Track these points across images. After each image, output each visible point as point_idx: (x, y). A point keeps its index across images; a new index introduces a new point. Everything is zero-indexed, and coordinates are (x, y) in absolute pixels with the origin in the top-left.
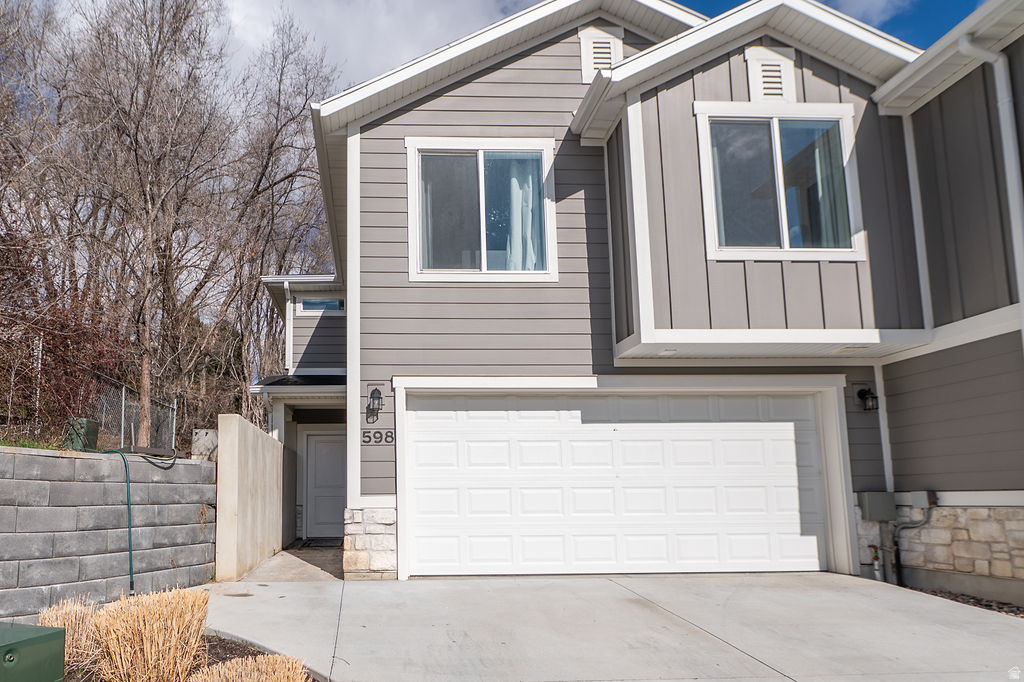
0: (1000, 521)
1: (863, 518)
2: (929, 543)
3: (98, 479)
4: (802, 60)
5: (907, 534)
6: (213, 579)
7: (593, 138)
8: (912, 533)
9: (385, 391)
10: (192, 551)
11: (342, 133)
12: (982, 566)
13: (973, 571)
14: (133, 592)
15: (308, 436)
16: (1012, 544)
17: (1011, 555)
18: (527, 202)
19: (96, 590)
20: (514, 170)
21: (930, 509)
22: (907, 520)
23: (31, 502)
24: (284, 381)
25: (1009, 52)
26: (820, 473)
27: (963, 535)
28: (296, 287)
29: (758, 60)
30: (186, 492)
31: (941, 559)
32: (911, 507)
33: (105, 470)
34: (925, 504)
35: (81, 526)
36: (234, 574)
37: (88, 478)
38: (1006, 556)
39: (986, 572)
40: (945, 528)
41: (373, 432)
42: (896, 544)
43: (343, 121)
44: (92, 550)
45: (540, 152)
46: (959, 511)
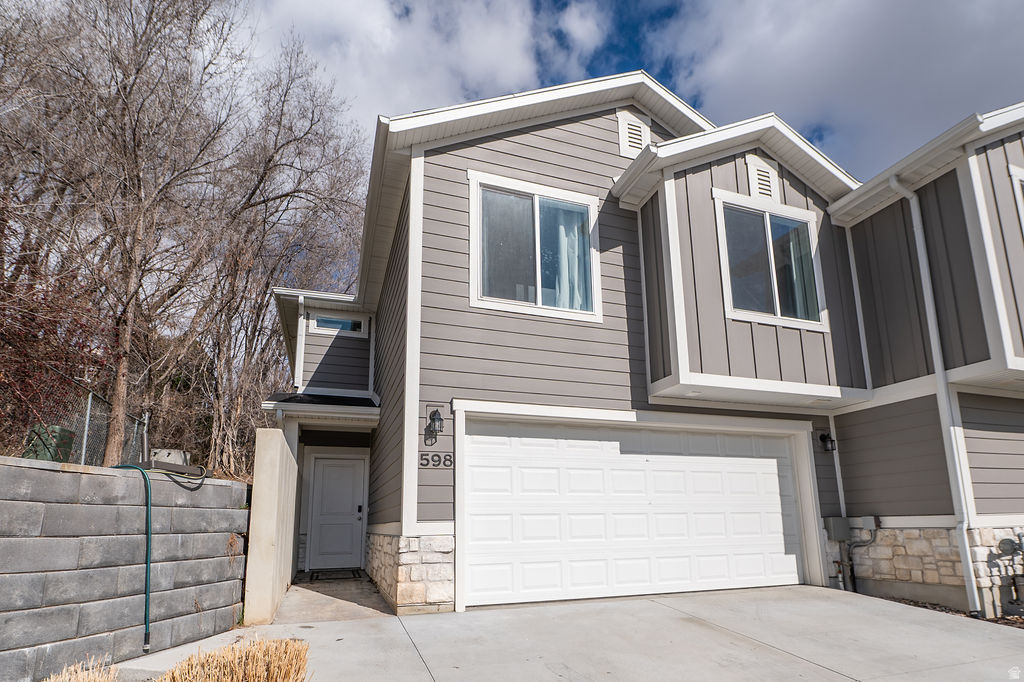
0: (928, 539)
1: (829, 538)
2: (876, 558)
3: (108, 502)
4: (783, 172)
5: (858, 552)
6: (241, 623)
7: (631, 203)
8: (863, 550)
9: (445, 413)
10: (219, 590)
11: (406, 153)
12: (917, 575)
13: (910, 579)
14: (148, 647)
15: (316, 458)
16: (938, 557)
17: (937, 566)
18: (573, 249)
19: (100, 648)
20: (561, 219)
21: (876, 531)
22: (858, 539)
23: (16, 531)
24: (294, 399)
25: (920, 193)
26: (796, 502)
27: (901, 551)
28: (311, 303)
29: (755, 165)
30: (214, 518)
31: (885, 571)
32: (861, 529)
33: (119, 490)
34: (873, 527)
35: (84, 562)
36: (268, 616)
37: (97, 499)
38: (934, 567)
39: (921, 581)
40: (887, 546)
41: (431, 454)
42: (851, 559)
43: (409, 141)
44: (97, 593)
45: (587, 206)
46: (898, 532)
